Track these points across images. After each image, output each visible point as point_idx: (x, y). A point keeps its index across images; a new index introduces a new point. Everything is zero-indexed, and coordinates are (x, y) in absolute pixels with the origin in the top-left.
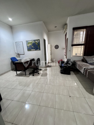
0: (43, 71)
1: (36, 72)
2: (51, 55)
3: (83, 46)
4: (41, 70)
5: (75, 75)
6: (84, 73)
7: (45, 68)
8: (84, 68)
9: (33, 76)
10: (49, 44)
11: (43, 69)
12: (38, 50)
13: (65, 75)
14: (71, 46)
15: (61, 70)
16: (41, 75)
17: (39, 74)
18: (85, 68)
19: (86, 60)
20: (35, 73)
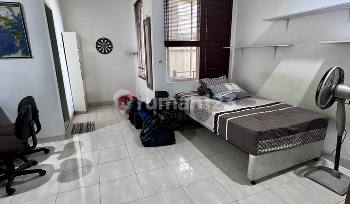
0: (62, 155)
1: (21, 172)
2: (83, 78)
3: (194, 48)
4: (46, 151)
5: (188, 142)
6: (215, 128)
7: (66, 137)
8: (215, 113)
9: (10, 192)
10: (66, 29)
11: (59, 146)
12: (19, 54)
13: (160, 148)
14: (164, 45)
15: (142, 135)
16: (56, 175)
17: (42, 173)
18: (217, 115)
19: (210, 90)
20: (18, 179)
